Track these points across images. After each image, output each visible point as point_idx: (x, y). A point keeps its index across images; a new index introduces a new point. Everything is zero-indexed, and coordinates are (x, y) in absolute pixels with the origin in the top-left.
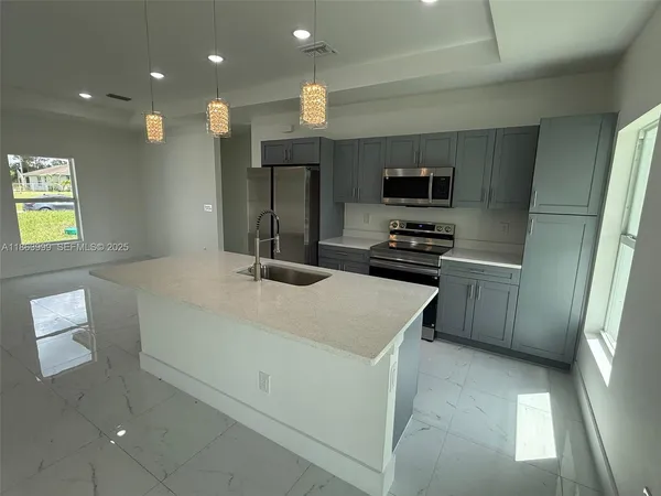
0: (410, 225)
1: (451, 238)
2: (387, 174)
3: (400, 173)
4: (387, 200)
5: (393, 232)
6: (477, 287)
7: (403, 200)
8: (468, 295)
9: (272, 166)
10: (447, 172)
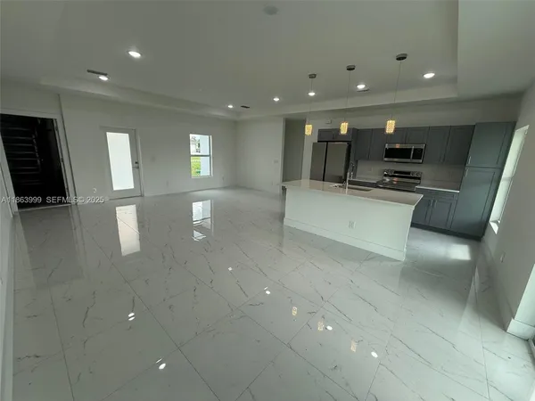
0: (396, 172)
1: (419, 179)
2: (387, 146)
3: (398, 146)
4: (386, 159)
5: (385, 175)
6: (434, 201)
7: (396, 160)
8: (429, 205)
9: (327, 142)
10: (423, 147)
